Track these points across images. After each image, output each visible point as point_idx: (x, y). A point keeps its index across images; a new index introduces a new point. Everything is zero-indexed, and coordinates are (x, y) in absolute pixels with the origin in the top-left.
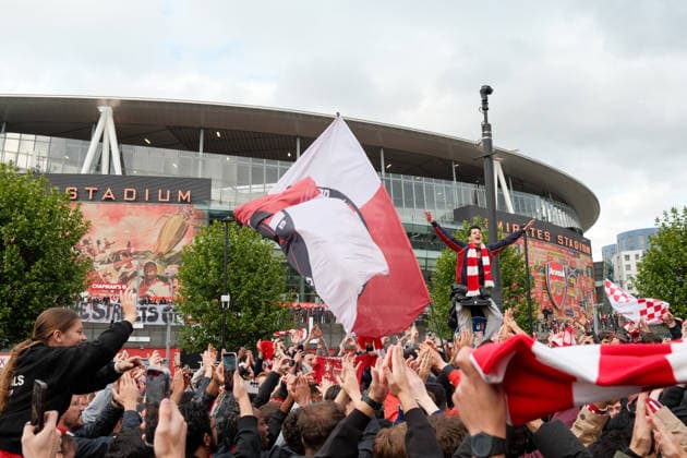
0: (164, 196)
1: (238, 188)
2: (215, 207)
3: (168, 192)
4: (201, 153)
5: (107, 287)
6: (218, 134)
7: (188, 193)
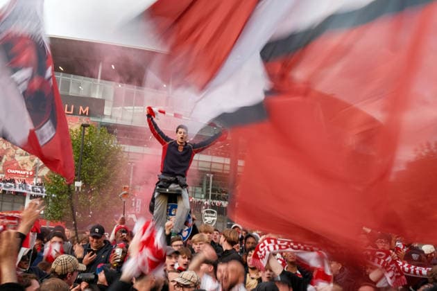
0: (69, 110)
1: (126, 108)
2: (106, 120)
3: (73, 107)
4: (99, 80)
5: (18, 172)
6: (113, 67)
7: (87, 109)
